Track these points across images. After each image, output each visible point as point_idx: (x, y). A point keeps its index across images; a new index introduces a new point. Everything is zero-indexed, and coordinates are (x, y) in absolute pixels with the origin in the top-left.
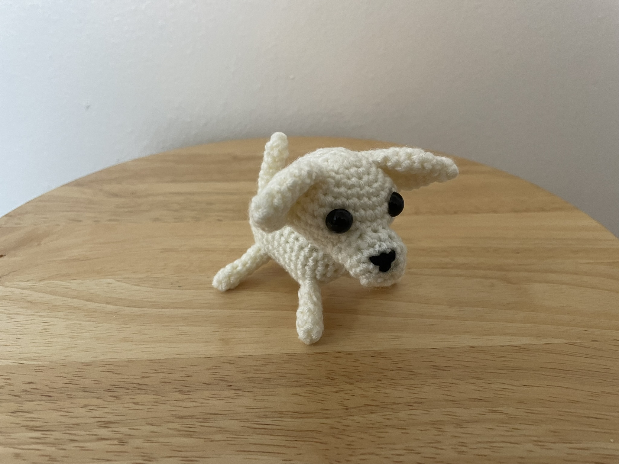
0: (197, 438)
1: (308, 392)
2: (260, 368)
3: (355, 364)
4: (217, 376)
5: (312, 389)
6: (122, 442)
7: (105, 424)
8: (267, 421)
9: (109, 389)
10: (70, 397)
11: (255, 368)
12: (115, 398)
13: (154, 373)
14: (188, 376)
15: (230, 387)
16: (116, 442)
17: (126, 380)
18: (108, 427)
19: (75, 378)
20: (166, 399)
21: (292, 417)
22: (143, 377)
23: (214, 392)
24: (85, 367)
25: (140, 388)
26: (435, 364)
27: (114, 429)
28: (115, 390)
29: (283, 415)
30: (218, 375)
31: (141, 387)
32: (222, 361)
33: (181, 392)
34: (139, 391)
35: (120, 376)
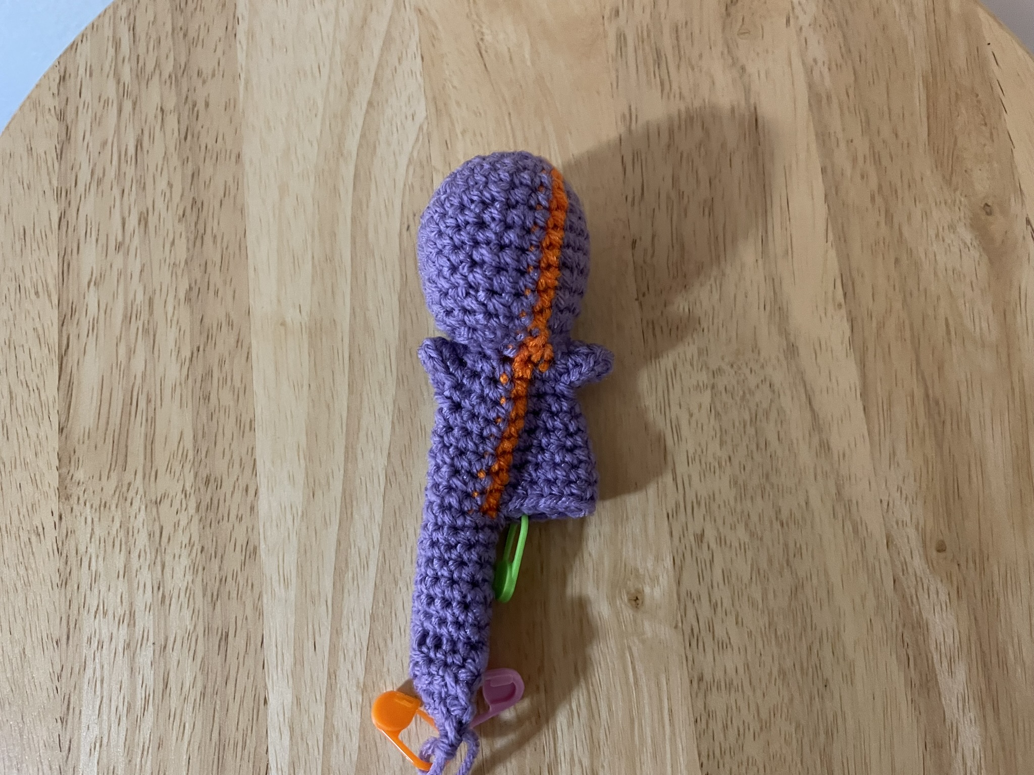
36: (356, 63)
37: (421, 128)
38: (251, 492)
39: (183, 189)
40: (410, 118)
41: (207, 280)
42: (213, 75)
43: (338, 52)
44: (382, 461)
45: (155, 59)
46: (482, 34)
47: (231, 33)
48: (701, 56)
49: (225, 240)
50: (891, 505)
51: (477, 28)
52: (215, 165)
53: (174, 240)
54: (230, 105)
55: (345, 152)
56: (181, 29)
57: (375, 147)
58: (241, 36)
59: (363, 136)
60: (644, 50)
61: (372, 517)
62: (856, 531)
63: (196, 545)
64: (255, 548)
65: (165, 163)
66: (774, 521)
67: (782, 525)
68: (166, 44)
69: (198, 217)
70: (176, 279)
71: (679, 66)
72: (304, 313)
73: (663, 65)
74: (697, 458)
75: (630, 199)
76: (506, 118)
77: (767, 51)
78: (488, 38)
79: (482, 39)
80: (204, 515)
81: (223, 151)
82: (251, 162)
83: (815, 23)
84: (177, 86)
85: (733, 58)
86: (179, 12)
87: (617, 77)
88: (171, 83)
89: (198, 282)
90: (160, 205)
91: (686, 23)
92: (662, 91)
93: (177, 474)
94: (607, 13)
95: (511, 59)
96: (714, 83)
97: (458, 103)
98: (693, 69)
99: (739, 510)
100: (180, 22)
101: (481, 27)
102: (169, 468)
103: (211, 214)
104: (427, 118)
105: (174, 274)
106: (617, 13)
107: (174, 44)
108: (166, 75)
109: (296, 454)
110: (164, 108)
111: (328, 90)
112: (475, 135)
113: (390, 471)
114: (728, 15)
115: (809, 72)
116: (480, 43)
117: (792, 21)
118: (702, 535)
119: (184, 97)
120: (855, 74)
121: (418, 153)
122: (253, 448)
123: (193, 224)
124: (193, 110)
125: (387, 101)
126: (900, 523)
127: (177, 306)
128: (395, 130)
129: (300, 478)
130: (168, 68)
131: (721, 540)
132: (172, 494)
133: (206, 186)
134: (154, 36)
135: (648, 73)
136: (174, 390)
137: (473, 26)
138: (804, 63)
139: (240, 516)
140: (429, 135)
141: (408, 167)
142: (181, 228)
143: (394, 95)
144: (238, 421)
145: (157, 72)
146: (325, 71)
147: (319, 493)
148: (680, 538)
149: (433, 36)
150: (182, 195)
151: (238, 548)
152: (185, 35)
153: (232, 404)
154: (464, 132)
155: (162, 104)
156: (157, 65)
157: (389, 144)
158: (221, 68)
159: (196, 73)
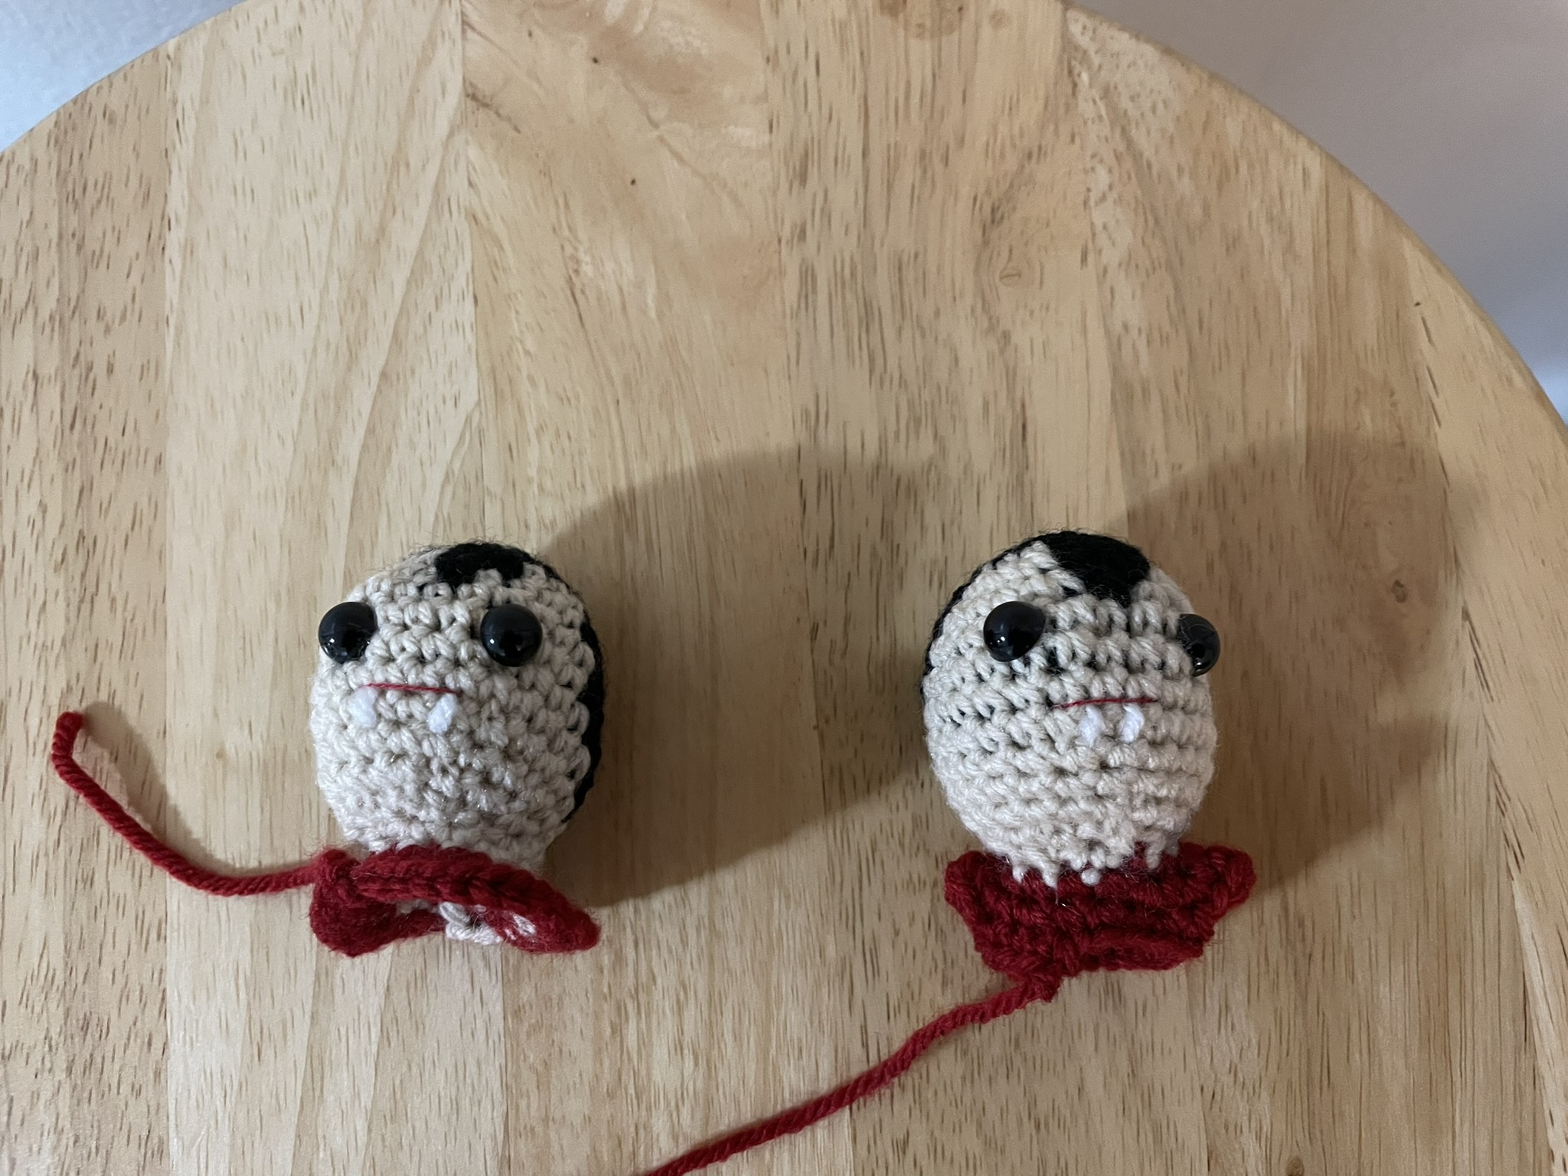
36: (365, 304)
37: (468, 420)
38: (157, 1045)
39: (64, 515)
40: (450, 403)
41: (96, 675)
42: (123, 317)
43: (334, 283)
44: (376, 1000)
45: (28, 287)
46: (578, 262)
47: (155, 246)
48: (937, 313)
49: (130, 607)
50: (1218, 1097)
51: (569, 250)
52: (119, 475)
53: (45, 603)
54: (150, 369)
55: (339, 459)
56: (74, 235)
57: (389, 449)
58: (173, 251)
59: (371, 430)
60: (844, 298)
61: (356, 1095)
62: (1158, 1140)
63: (65, 1131)
64: (161, 1141)
65: (37, 468)
66: (1025, 1119)
67: (1038, 1127)
68: (49, 261)
69: (87, 564)
70: (47, 672)
71: (900, 330)
72: (256, 737)
73: (875, 328)
74: (904, 1008)
75: (810, 555)
76: (612, 409)
77: (1047, 308)
78: (587, 269)
79: (577, 271)
80: (79, 1082)
81: (134, 450)
82: (180, 469)
83: (1129, 263)
84: (62, 334)
85: (990, 319)
86: (71, 206)
87: (798, 345)
88: (53, 330)
89: (82, 678)
90: (26, 540)
91: (916, 256)
92: (871, 371)
93: (37, 1009)
94: (786, 233)
95: (624, 308)
96: (956, 360)
97: (531, 379)
98: (923, 336)
99: (967, 1100)
100: (73, 222)
101: (576, 249)
102: (24, 999)
103: (108, 560)
104: (479, 403)
105: (43, 663)
106: (803, 232)
107: (61, 261)
108: (44, 314)
109: (233, 983)
110: (39, 372)
111: (315, 349)
112: (558, 435)
113: (389, 1017)
114: (986, 243)
115: (1115, 347)
116: (573, 277)
117: (1091, 259)
118: (906, 1142)
119: (73, 354)
120: (1191, 350)
121: (462, 465)
122: (161, 970)
123: (78, 579)
124: (87, 378)
125: (413, 372)
126: (1231, 1128)
127: (44, 720)
128: (424, 423)
129: (238, 1025)
130: (48, 304)
131: (936, 1150)
132: (29, 1043)
133: (104, 510)
134: (28, 248)
135: (849, 341)
136: (35, 862)
137: (562, 247)
138: (1108, 332)
139: (137, 1087)
140: (481, 431)
141: (443, 487)
142: (58, 582)
143: (426, 363)
144: (140, 920)
145: (30, 311)
146: (312, 318)
147: (268, 1053)
148: (869, 1146)
149: (496, 263)
150: (62, 525)
151: (134, 1144)
152: (80, 248)
153: (130, 892)
154: (540, 430)
155: (36, 364)
156: (32, 298)
157: (412, 445)
158: (137, 306)
159: (95, 315)
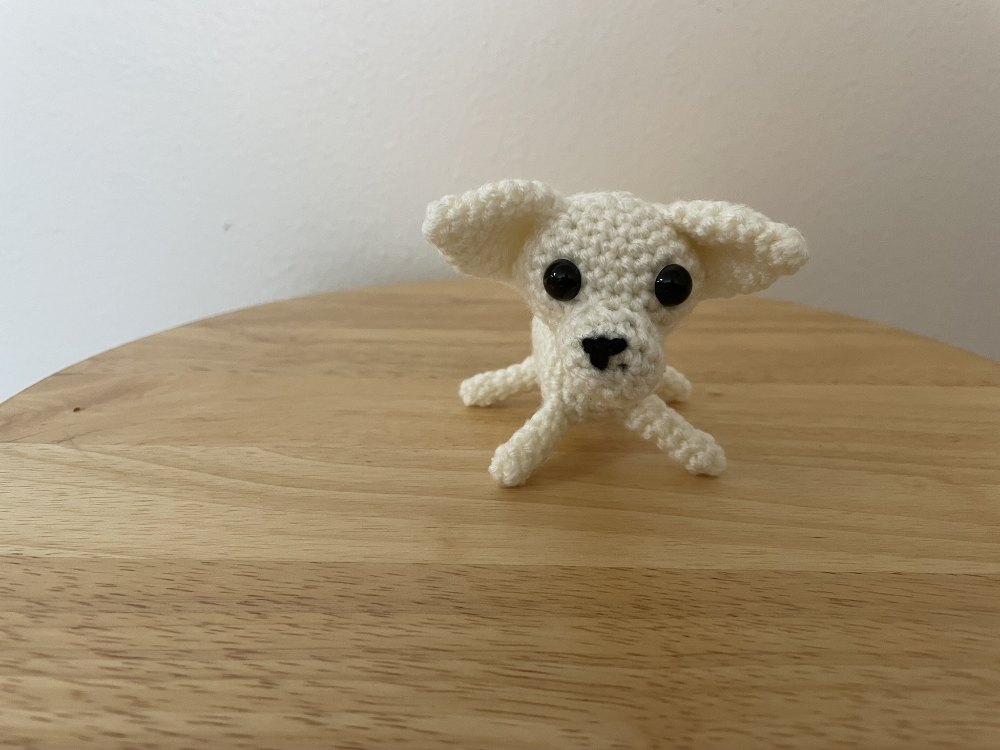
0: (403, 685)
1: (602, 625)
2: (512, 584)
3: (684, 588)
4: (437, 592)
5: (609, 621)
6: (267, 683)
7: (238, 654)
8: (530, 666)
9: (246, 602)
10: (178, 609)
11: (502, 583)
12: (257, 616)
13: (324, 582)
14: (384, 589)
15: (460, 609)
16: (255, 682)
17: (276, 590)
18: (243, 659)
19: (188, 582)
20: (346, 621)
21: (575, 663)
22: (307, 587)
23: (430, 616)
24: (206, 567)
25: (300, 602)
26: (833, 596)
27: (254, 662)
28: (258, 602)
29: (558, 659)
30: (437, 590)
31: (303, 601)
32: (444, 570)
33: (371, 612)
34: (299, 607)
35: (267, 583)
